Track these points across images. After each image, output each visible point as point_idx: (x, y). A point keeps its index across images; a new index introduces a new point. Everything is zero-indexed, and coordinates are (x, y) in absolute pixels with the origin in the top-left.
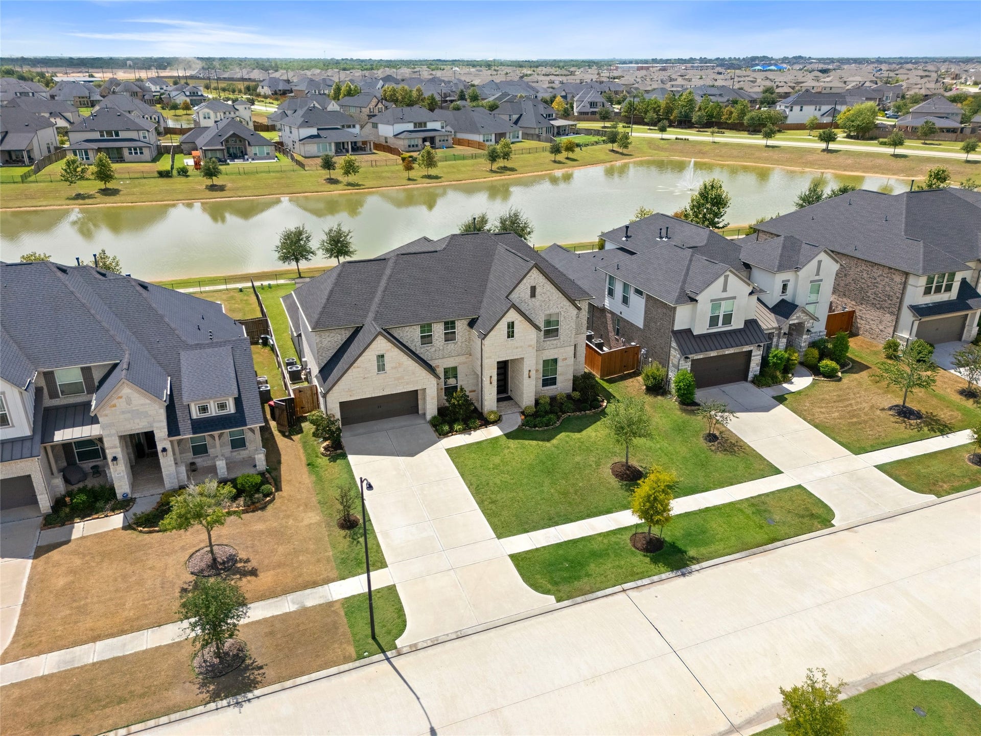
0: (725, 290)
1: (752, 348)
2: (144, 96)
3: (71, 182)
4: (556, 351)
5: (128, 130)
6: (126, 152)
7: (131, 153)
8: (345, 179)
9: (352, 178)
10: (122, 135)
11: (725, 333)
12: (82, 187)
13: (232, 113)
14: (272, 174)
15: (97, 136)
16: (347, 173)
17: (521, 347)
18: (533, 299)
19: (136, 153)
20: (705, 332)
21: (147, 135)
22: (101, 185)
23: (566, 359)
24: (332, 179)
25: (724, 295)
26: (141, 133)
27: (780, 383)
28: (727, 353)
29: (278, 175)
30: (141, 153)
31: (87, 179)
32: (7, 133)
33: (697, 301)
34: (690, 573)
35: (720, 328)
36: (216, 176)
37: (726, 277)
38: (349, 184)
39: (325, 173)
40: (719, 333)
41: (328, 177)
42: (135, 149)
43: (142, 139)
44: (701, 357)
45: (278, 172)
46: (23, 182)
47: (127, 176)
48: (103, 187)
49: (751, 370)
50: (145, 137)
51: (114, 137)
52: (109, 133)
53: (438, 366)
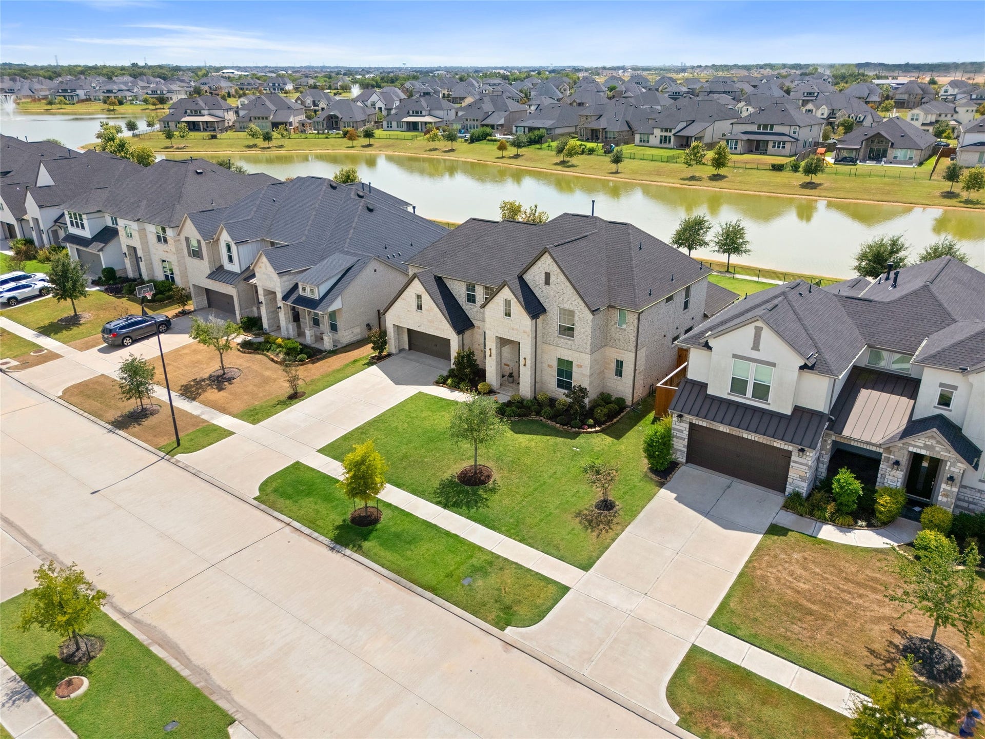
0: (756, 347)
1: (790, 448)
2: (923, 98)
3: (689, 165)
4: (570, 352)
5: (783, 124)
6: (770, 145)
7: (774, 147)
8: (965, 195)
9: (973, 195)
10: (776, 129)
11: (755, 410)
12: (697, 170)
13: (949, 116)
14: (886, 179)
15: (754, 128)
16: (968, 188)
17: (517, 330)
18: (547, 287)
19: (779, 147)
20: (726, 396)
21: (797, 131)
22: (712, 171)
23: (581, 367)
24: (953, 193)
25: (754, 355)
26: (793, 128)
27: (825, 521)
28: (745, 436)
29: (891, 180)
30: (783, 147)
31: (704, 164)
32: (694, 121)
33: (710, 348)
34: (338, 552)
35: (747, 399)
36: (815, 174)
37: (758, 331)
38: (968, 202)
39: (947, 185)
40: (747, 407)
41: (949, 190)
42: (779, 143)
43: (792, 134)
44: (704, 424)
45: (895, 177)
46: (667, 162)
47: (744, 165)
48: (716, 173)
49: (789, 480)
50: (795, 133)
51: (768, 131)
52: (765, 127)
53: (479, 328)
